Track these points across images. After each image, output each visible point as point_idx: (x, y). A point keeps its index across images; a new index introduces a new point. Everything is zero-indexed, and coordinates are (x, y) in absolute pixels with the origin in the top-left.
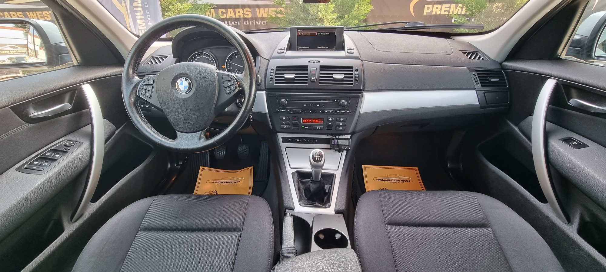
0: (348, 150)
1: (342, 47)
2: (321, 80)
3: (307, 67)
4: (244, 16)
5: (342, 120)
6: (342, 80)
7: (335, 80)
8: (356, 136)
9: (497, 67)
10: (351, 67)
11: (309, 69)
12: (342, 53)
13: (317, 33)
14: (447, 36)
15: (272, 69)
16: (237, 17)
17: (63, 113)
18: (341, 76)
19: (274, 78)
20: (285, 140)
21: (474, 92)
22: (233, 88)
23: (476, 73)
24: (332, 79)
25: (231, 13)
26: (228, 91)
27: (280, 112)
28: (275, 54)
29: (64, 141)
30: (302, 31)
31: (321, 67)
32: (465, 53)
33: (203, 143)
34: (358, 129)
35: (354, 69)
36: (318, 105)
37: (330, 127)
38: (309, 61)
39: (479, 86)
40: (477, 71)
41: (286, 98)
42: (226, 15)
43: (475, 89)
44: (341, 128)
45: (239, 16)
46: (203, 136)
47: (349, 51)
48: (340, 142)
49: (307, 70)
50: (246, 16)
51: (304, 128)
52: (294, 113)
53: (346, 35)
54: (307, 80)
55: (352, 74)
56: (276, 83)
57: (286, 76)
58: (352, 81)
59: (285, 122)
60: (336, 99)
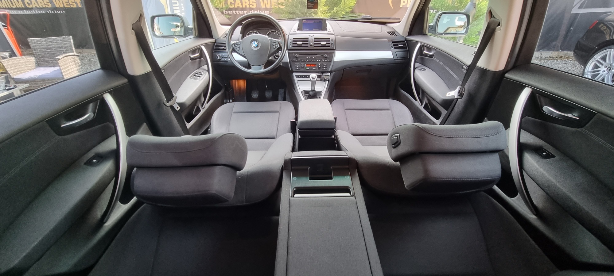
0: (329, 80)
1: (325, 29)
2: (315, 45)
3: (308, 38)
4: (250, 6)
5: (325, 64)
6: (325, 45)
7: (322, 45)
8: (333, 74)
9: (403, 39)
10: (330, 39)
11: (309, 40)
12: (325, 32)
13: (313, 21)
14: (384, 23)
15: (291, 40)
16: (243, 7)
17: (198, 58)
18: (325, 43)
19: (292, 44)
20: (297, 77)
21: (391, 51)
22: (277, 46)
23: (392, 42)
24: (320, 44)
25: (238, 4)
26: (274, 47)
27: (295, 61)
28: (292, 32)
29: (197, 71)
30: (305, 20)
31: (315, 38)
32: (388, 32)
33: (263, 70)
34: (333, 69)
35: (331, 40)
36: (314, 57)
37: (319, 68)
38: (309, 36)
39: (393, 49)
40: (392, 41)
41: (298, 54)
43: (391, 50)
44: (325, 69)
45: (246, 6)
46: (263, 67)
47: (329, 31)
48: (325, 77)
49: (308, 40)
51: (307, 69)
52: (302, 61)
53: (327, 22)
54: (308, 45)
55: (330, 42)
56: (293, 46)
57: (298, 43)
58: (330, 45)
59: (297, 66)
60: (322, 54)
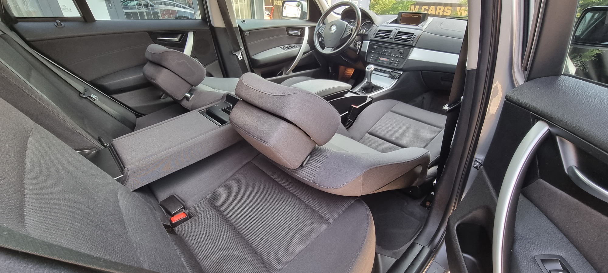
0: (398, 80)
1: (420, 24)
2: (395, 39)
5: (397, 60)
6: (405, 39)
7: (403, 39)
8: (406, 73)
10: (413, 34)
11: (392, 32)
12: (416, 27)
13: (412, 15)
15: (376, 31)
17: (297, 36)
18: (405, 38)
19: (375, 35)
22: (349, 32)
24: (401, 38)
26: (347, 33)
27: (372, 52)
28: (383, 24)
29: (293, 45)
30: (404, 14)
31: (399, 32)
33: (331, 52)
34: (407, 68)
36: (389, 51)
37: (390, 64)
38: (395, 29)
41: (376, 45)
42: (427, 11)
44: (395, 65)
46: (333, 49)
47: (421, 26)
48: (395, 74)
50: (445, 14)
51: (379, 62)
52: (378, 54)
53: (430, 18)
54: (389, 38)
55: (412, 37)
56: (375, 37)
57: (380, 35)
58: (410, 40)
59: (371, 58)
60: (398, 49)
